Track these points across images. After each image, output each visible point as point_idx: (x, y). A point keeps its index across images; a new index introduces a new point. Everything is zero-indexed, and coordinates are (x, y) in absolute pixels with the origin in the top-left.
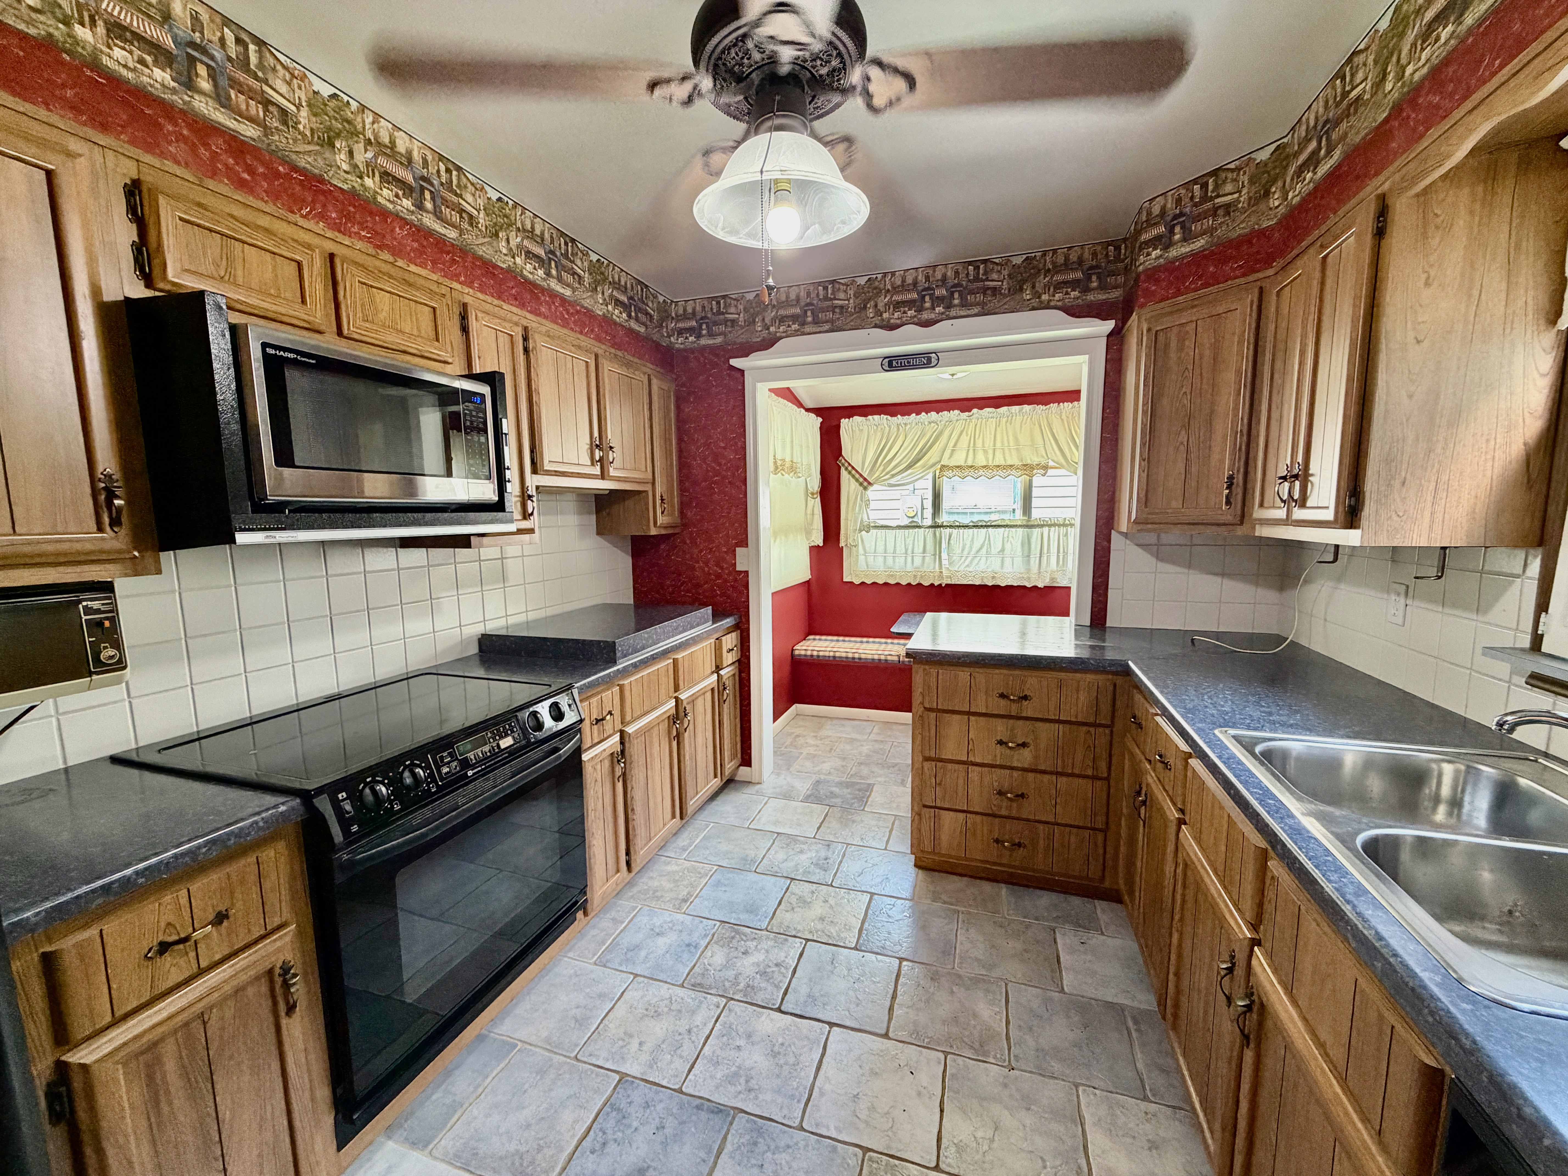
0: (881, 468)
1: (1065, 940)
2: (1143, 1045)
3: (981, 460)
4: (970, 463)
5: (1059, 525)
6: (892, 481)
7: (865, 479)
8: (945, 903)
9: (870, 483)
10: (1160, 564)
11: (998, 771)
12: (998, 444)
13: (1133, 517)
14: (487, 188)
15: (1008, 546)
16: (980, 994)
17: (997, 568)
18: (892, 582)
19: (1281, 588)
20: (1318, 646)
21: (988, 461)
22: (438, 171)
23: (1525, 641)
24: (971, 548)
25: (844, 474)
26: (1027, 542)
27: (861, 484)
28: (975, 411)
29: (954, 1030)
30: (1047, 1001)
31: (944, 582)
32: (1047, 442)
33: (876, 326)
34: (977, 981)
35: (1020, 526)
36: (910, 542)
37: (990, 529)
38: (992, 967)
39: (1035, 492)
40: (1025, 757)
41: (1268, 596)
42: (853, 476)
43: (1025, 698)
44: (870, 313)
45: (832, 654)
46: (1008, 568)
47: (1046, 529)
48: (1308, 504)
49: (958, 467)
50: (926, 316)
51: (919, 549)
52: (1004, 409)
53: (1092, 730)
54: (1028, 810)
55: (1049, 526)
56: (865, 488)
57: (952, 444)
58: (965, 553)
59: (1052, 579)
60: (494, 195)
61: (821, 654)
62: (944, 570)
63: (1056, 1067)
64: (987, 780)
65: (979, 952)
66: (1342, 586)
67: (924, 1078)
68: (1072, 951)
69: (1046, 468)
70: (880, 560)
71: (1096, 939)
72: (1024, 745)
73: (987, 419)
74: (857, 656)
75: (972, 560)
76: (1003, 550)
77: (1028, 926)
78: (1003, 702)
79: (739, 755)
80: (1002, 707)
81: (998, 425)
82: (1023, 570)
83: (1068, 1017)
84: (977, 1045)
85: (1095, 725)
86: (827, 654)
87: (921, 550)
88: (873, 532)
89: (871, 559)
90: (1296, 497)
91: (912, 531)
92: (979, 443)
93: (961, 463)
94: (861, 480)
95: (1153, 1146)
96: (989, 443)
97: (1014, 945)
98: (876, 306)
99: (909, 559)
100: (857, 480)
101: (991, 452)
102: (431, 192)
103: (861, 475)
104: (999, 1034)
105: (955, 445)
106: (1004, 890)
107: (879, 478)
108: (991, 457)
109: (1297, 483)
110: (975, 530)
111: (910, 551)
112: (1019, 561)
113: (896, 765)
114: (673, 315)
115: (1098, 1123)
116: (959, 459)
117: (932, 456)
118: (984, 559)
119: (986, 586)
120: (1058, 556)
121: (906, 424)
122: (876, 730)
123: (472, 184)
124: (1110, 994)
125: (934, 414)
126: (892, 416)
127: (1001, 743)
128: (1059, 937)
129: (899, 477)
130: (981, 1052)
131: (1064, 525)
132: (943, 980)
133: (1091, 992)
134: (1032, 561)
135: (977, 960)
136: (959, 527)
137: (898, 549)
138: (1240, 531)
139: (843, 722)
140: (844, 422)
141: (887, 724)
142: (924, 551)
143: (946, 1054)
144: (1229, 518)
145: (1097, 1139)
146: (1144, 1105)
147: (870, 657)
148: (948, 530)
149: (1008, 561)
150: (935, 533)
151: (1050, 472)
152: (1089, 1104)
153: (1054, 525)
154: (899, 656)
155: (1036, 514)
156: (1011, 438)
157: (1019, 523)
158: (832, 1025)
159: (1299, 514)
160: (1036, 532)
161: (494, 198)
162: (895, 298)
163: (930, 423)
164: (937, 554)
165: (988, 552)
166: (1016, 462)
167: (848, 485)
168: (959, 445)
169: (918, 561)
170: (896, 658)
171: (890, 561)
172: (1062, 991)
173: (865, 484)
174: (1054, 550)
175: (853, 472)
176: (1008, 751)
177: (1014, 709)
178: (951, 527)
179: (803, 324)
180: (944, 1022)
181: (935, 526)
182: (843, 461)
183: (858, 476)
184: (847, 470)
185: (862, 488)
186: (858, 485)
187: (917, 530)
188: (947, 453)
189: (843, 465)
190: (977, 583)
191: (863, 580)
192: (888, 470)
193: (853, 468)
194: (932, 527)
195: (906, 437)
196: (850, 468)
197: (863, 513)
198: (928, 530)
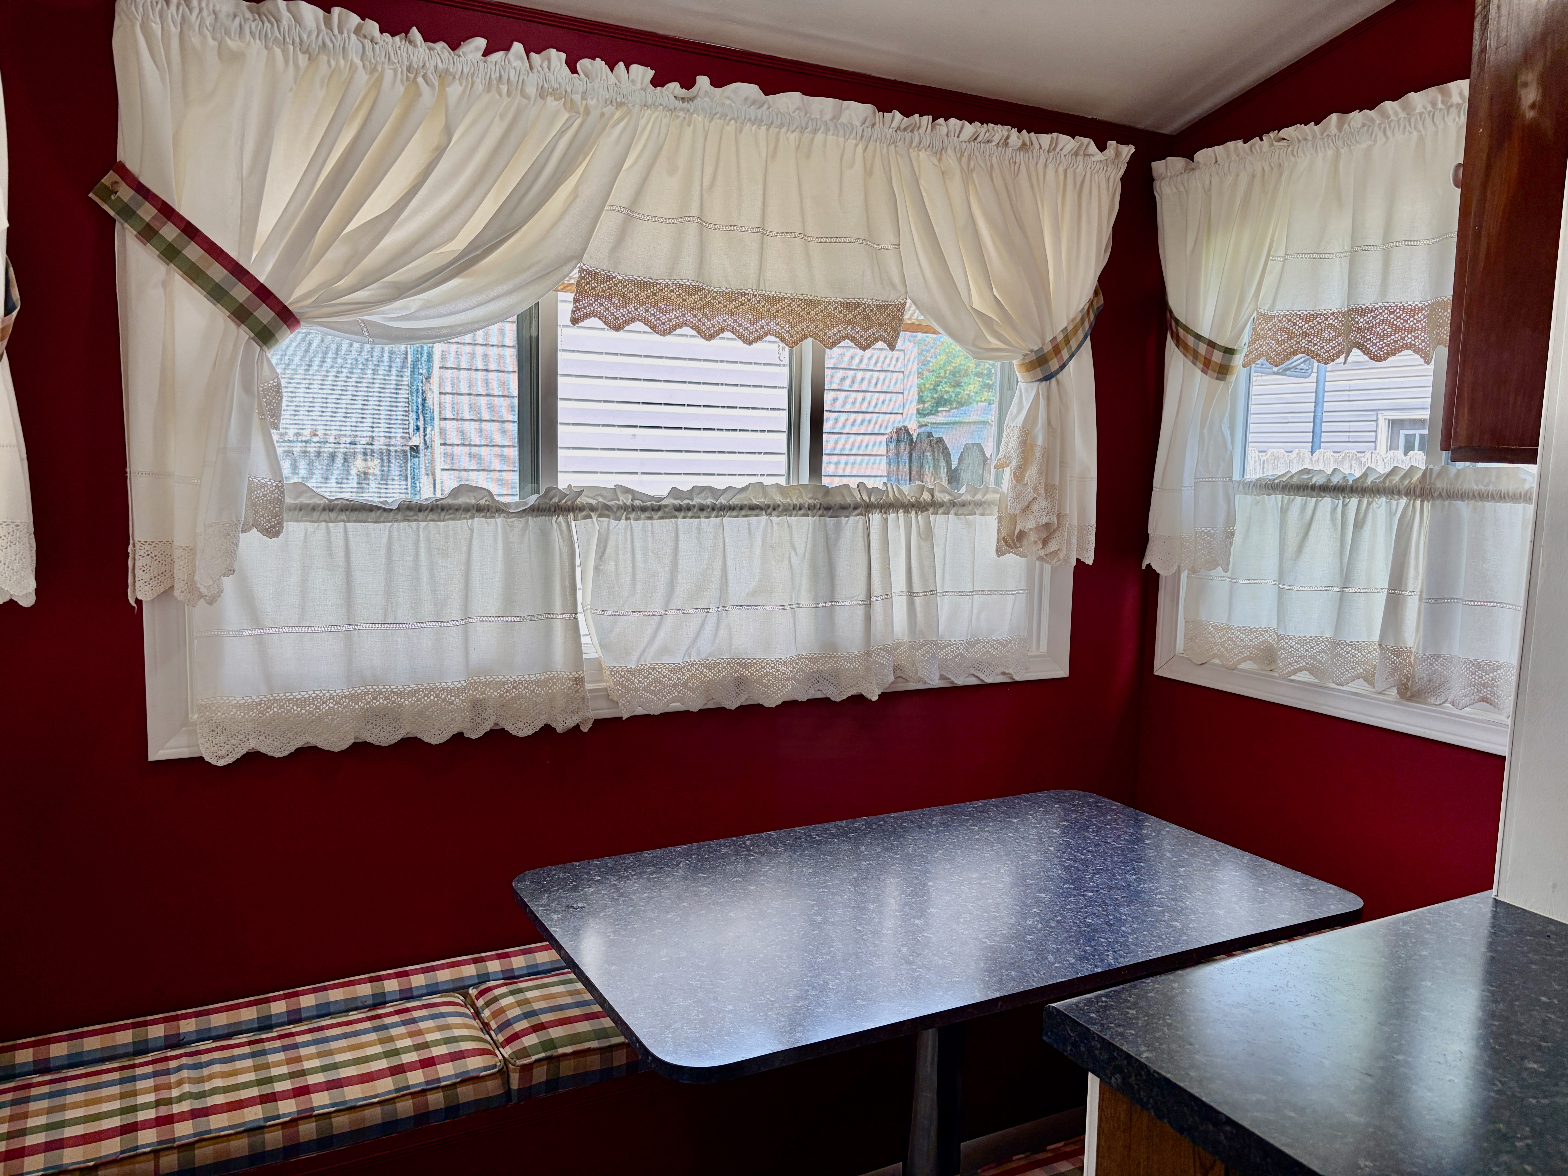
0: (337, 252)
5: (909, 506)
6: (381, 316)
7: (263, 293)
9: (286, 316)
15: (780, 575)
17: (751, 651)
26: (821, 561)
27: (241, 315)
28: (700, 88)
32: (906, 237)
35: (798, 508)
36: (448, 569)
37: (726, 520)
42: (194, 274)
46: (780, 647)
47: (875, 519)
51: (488, 594)
55: (883, 504)
56: (265, 335)
59: (899, 671)
62: (585, 672)
73: (742, 121)
75: (677, 626)
76: (763, 587)
81: (772, 152)
82: (819, 651)
87: (495, 600)
88: (296, 531)
89: (284, 654)
91: (459, 526)
92: (714, 207)
94: (241, 293)
100: (217, 294)
101: (750, 244)
103: (238, 272)
105: (635, 202)
107: (324, 297)
108: (751, 262)
110: (684, 523)
111: (452, 608)
112: (807, 619)
117: (553, 228)
118: (712, 619)
119: (723, 712)
120: (911, 601)
129: (413, 303)
134: (844, 617)
136: (632, 510)
137: (403, 600)
142: (508, 604)
148: (595, 522)
149: (780, 624)
150: (544, 537)
153: (895, 505)
155: (837, 469)
156: (810, 205)
157: (807, 499)
160: (848, 526)
163: (542, 94)
164: (554, 611)
165: (722, 598)
169: (484, 641)
173: (264, 314)
175: (193, 252)
178: (605, 509)
181: (542, 507)
182: (125, 193)
183: (217, 272)
184: (148, 234)
185: (244, 334)
186: (219, 316)
187: (478, 522)
188: (609, 223)
189: (128, 213)
190: (694, 707)
191: (252, 744)
192: (371, 261)
193: (191, 231)
194: (535, 510)
195: (448, 132)
196: (170, 232)
197: (245, 448)
198: (519, 523)
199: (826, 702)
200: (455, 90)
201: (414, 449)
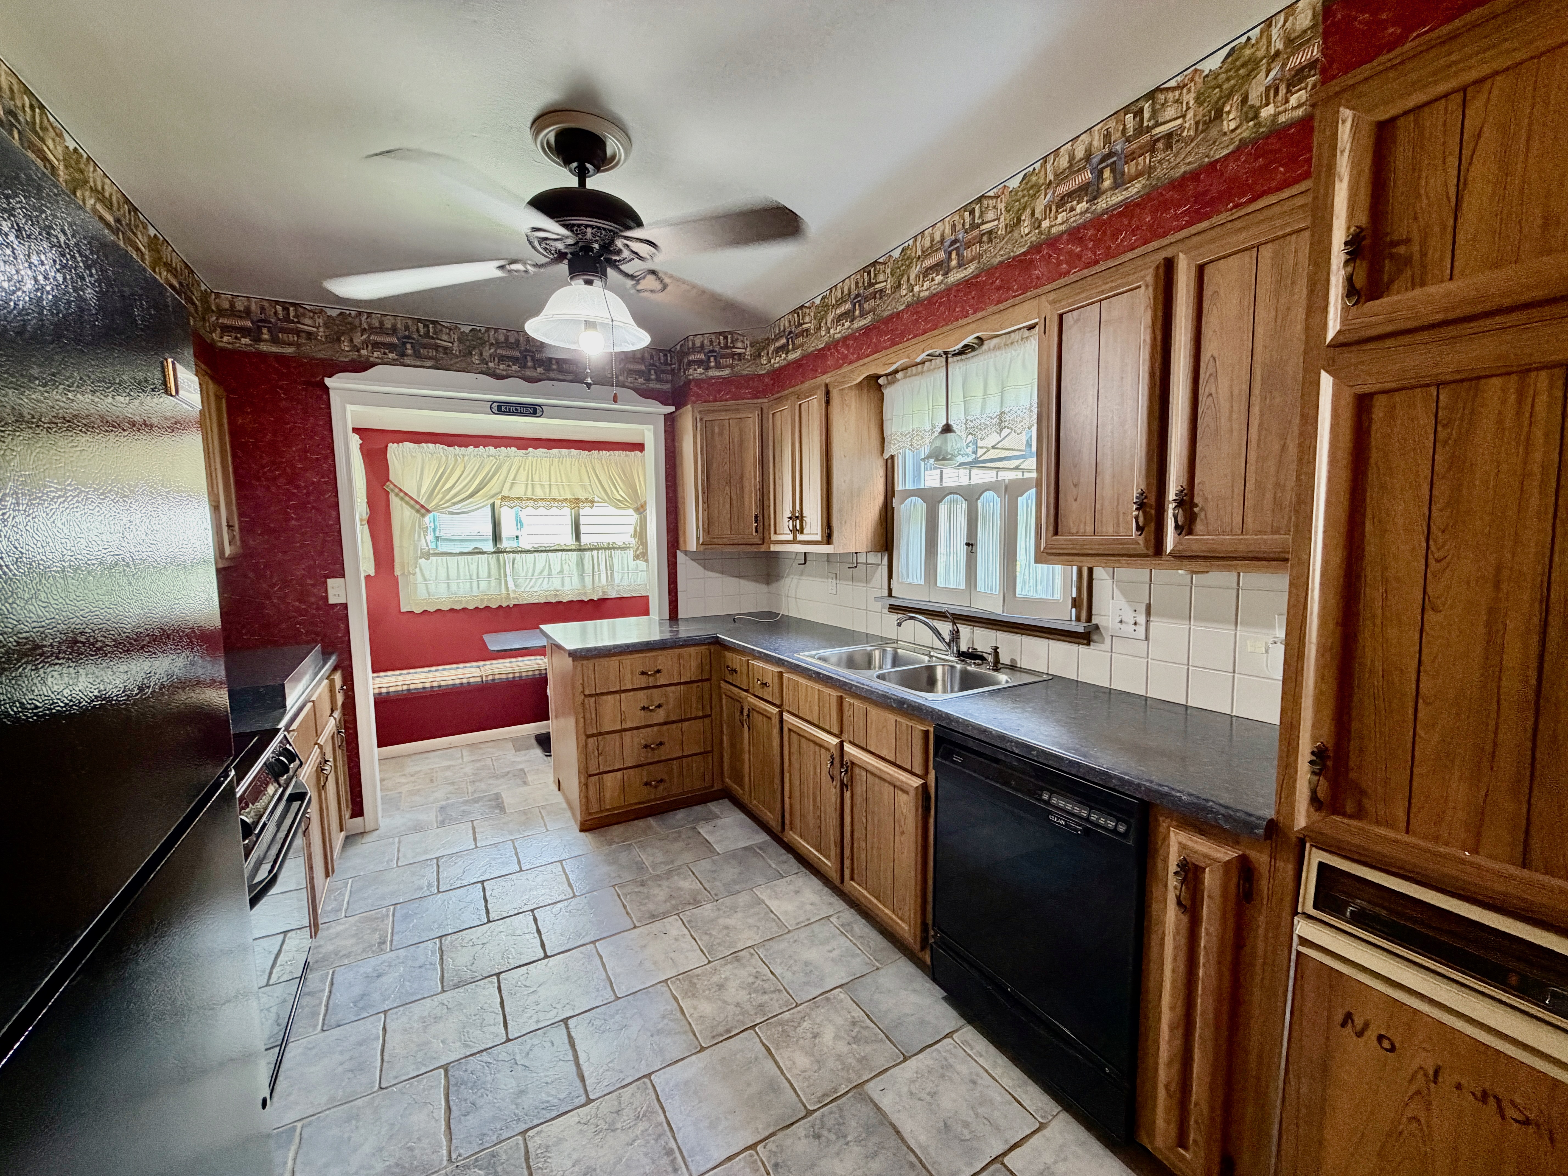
0: (440, 496)
1: (704, 830)
2: (770, 857)
3: (539, 493)
4: (529, 495)
5: (605, 549)
6: (451, 509)
7: (422, 506)
8: (618, 843)
9: (428, 511)
10: (707, 572)
11: (643, 731)
12: (553, 479)
13: (701, 541)
14: (66, 135)
15: (566, 567)
16: (676, 878)
17: (559, 587)
18: (458, 607)
19: (768, 583)
20: (793, 614)
21: (545, 494)
22: (23, 106)
23: (886, 593)
24: (534, 571)
25: (394, 500)
26: (581, 563)
27: (418, 511)
28: (530, 449)
29: (673, 902)
30: (713, 862)
31: (512, 603)
32: (592, 482)
33: (481, 373)
34: (669, 873)
35: (575, 550)
36: (473, 567)
37: (550, 554)
38: (672, 862)
39: (583, 520)
40: (660, 716)
41: (763, 588)
42: (407, 503)
43: (659, 671)
44: (476, 359)
45: (405, 688)
46: (567, 586)
47: (595, 552)
48: (805, 532)
49: (518, 498)
50: (529, 373)
51: (484, 573)
52: (555, 451)
53: (700, 684)
54: (664, 753)
55: (598, 549)
56: (423, 516)
57: (511, 476)
58: (530, 574)
59: (604, 592)
60: (72, 145)
61: (391, 689)
62: (510, 593)
63: (737, 887)
64: (636, 740)
65: (660, 857)
66: (803, 578)
67: (674, 932)
68: (711, 833)
69: (592, 502)
70: (443, 586)
71: (720, 822)
72: (659, 706)
73: (542, 458)
74: (435, 684)
75: (536, 581)
76: (562, 571)
77: (679, 832)
78: (645, 677)
79: (350, 806)
80: (642, 682)
81: (551, 464)
82: (579, 587)
83: (729, 863)
84: (692, 901)
85: (702, 681)
86: (399, 688)
87: (486, 574)
88: (434, 559)
89: (432, 588)
90: (798, 528)
91: (476, 557)
92: (536, 478)
93: (521, 494)
94: (418, 507)
95: (797, 892)
96: (545, 478)
97: (678, 845)
98: (481, 354)
99: (475, 584)
100: (412, 507)
101: (547, 487)
102: (19, 132)
103: (417, 502)
104: (700, 889)
105: (514, 479)
106: (652, 821)
107: (437, 506)
108: (547, 491)
109: (798, 521)
110: (537, 555)
111: (474, 577)
112: (576, 579)
113: (508, 772)
114: (214, 308)
115: (770, 897)
116: (519, 491)
117: (493, 486)
118: (546, 580)
119: (550, 603)
120: (607, 574)
121: (464, 456)
122: (465, 753)
123: (53, 128)
124: (743, 844)
125: (491, 448)
126: (448, 446)
127: (644, 708)
128: (701, 830)
129: (459, 506)
130: (696, 902)
131: (609, 548)
132: (649, 882)
133: (733, 847)
134: (586, 579)
135: (661, 863)
136: (521, 552)
137: (462, 574)
138: (763, 548)
139: (426, 755)
140: (392, 448)
141: (471, 745)
142: (489, 576)
143: (678, 914)
144: (757, 540)
145: (773, 904)
146: (784, 880)
147: (450, 683)
148: (511, 555)
149: (567, 581)
150: (498, 560)
151: (595, 504)
152: (761, 893)
153: (601, 548)
154: (481, 676)
155: (585, 540)
156: (563, 475)
157: (574, 547)
158: (593, 942)
159: (800, 537)
160: (587, 554)
161: (71, 148)
162: (500, 351)
163: (488, 456)
164: (501, 577)
165: (550, 573)
166: (569, 497)
167: (401, 513)
168: (518, 478)
169: (483, 585)
170: (479, 679)
171: (454, 587)
172: (719, 854)
173: (423, 511)
174: (603, 567)
175: (407, 498)
176: (649, 713)
177: (651, 682)
178: (514, 552)
179: (403, 355)
180: (665, 902)
181: (498, 552)
182: (392, 486)
183: (412, 502)
184: (397, 495)
185: (418, 515)
186: (413, 512)
187: (480, 556)
188: (507, 485)
189: (392, 490)
190: (542, 601)
191: (426, 608)
192: (448, 497)
193: (406, 494)
194: (494, 553)
195: (465, 468)
196: (402, 494)
197: (419, 540)
198: (491, 556)
199: (582, 601)
200: (466, 458)
201: (517, 537)
